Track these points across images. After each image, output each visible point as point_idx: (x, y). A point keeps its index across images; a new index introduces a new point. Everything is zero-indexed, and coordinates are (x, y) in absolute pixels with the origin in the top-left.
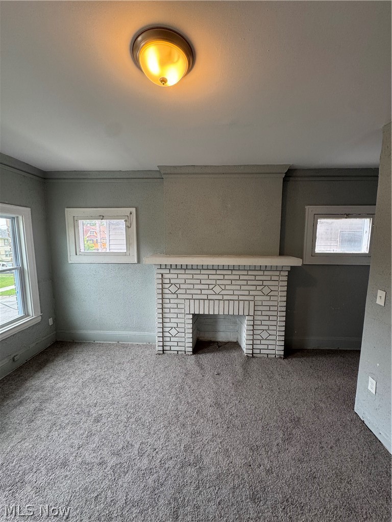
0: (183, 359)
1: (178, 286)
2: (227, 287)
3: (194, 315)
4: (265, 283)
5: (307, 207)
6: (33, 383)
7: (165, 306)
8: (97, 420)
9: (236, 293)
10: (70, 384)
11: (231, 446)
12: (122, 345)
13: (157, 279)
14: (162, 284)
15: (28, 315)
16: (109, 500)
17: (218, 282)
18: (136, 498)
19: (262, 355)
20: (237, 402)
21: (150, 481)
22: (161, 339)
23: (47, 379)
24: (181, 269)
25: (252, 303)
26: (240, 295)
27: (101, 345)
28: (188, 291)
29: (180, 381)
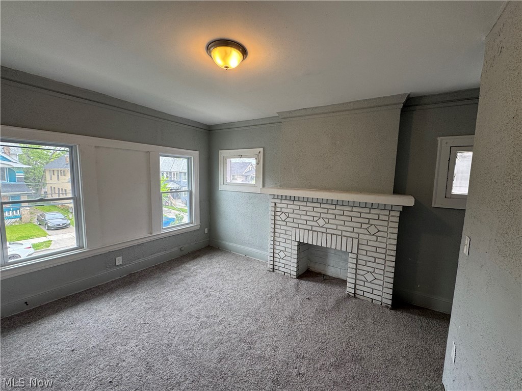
0: (286, 280)
1: (287, 214)
2: (331, 221)
3: (299, 243)
4: (372, 222)
5: (439, 139)
6: (186, 266)
7: (276, 230)
8: (207, 296)
9: (339, 228)
10: (204, 272)
11: (282, 346)
12: (248, 258)
13: (272, 207)
14: (275, 211)
15: (192, 223)
16: (191, 335)
17: (323, 215)
18: (204, 342)
19: (365, 298)
20: (310, 323)
21: (216, 338)
22: (272, 259)
23: (193, 266)
24: (290, 200)
25: (356, 241)
26: (344, 231)
27: (234, 254)
28: (295, 221)
29: (273, 293)
